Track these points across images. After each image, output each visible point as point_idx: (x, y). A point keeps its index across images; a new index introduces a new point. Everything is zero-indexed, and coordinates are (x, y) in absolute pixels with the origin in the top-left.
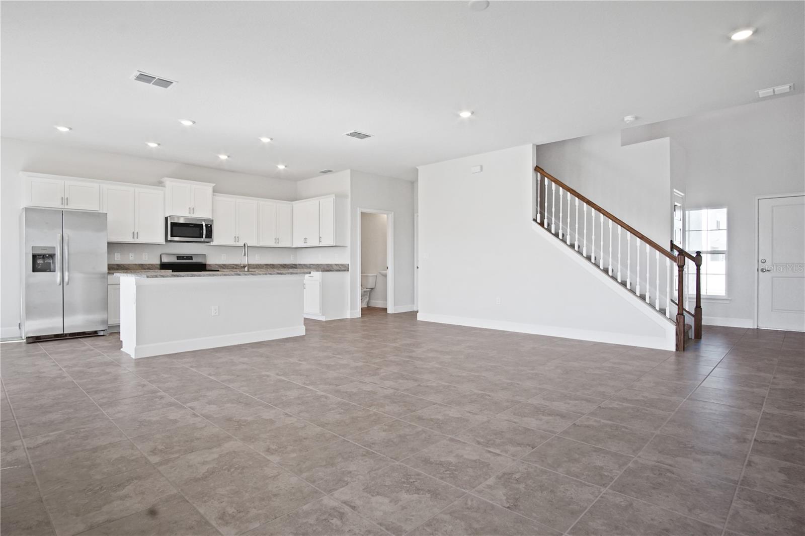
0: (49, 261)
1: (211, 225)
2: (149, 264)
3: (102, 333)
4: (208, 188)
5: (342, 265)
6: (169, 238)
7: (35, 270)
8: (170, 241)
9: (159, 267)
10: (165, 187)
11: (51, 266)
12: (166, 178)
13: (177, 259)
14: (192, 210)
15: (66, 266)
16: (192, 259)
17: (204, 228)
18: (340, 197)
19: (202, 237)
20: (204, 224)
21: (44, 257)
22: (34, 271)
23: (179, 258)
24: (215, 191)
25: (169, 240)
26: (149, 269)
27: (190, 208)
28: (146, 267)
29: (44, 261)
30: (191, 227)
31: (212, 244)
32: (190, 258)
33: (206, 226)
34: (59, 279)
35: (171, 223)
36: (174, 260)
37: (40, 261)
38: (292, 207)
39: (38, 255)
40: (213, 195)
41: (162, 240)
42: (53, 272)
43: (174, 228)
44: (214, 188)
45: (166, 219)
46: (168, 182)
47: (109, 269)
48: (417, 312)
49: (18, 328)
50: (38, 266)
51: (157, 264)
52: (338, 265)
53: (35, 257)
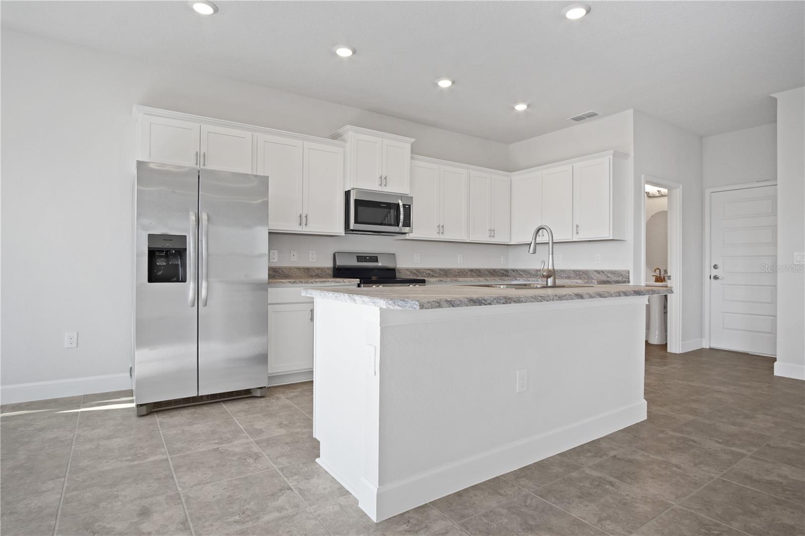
0: (176, 263)
1: (410, 206)
2: (318, 269)
3: (258, 394)
4: (404, 145)
5: (613, 273)
6: (352, 225)
7: (153, 277)
8: (352, 230)
9: (331, 272)
10: (344, 141)
11: (178, 269)
12: (348, 127)
13: (358, 261)
14: (384, 180)
15: (203, 271)
16: (377, 261)
17: (402, 209)
18: (619, 156)
19: (398, 226)
20: (401, 204)
21: (167, 253)
22: (151, 280)
23: (360, 258)
24: (414, 151)
25: (352, 227)
26: (318, 276)
27: (381, 177)
28: (314, 274)
29: (167, 262)
30: (383, 207)
31: (407, 237)
32: (374, 259)
33: (404, 205)
34: (191, 294)
35: (356, 201)
36: (353, 263)
37: (161, 262)
38: (511, 180)
39: (157, 251)
40: (412, 158)
41: (340, 230)
42: (182, 281)
43: (360, 209)
44: (412, 145)
45: (347, 194)
46: (351, 134)
47: (270, 277)
48: (775, 360)
49: (128, 374)
50: (158, 271)
51: (328, 269)
52: (603, 272)
53: (153, 254)
